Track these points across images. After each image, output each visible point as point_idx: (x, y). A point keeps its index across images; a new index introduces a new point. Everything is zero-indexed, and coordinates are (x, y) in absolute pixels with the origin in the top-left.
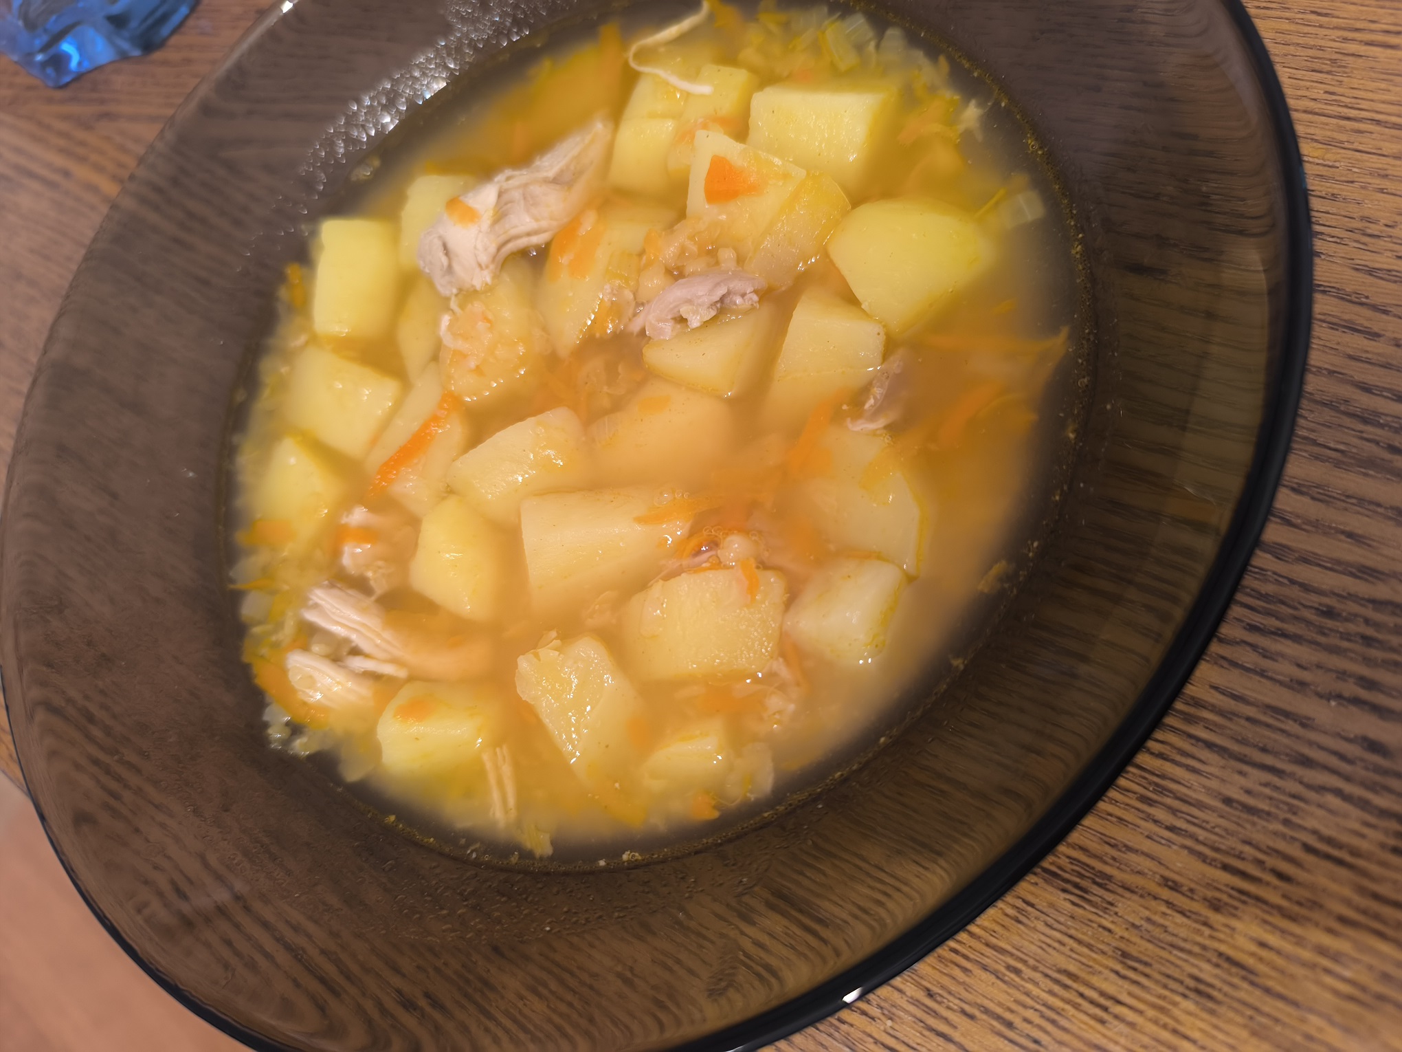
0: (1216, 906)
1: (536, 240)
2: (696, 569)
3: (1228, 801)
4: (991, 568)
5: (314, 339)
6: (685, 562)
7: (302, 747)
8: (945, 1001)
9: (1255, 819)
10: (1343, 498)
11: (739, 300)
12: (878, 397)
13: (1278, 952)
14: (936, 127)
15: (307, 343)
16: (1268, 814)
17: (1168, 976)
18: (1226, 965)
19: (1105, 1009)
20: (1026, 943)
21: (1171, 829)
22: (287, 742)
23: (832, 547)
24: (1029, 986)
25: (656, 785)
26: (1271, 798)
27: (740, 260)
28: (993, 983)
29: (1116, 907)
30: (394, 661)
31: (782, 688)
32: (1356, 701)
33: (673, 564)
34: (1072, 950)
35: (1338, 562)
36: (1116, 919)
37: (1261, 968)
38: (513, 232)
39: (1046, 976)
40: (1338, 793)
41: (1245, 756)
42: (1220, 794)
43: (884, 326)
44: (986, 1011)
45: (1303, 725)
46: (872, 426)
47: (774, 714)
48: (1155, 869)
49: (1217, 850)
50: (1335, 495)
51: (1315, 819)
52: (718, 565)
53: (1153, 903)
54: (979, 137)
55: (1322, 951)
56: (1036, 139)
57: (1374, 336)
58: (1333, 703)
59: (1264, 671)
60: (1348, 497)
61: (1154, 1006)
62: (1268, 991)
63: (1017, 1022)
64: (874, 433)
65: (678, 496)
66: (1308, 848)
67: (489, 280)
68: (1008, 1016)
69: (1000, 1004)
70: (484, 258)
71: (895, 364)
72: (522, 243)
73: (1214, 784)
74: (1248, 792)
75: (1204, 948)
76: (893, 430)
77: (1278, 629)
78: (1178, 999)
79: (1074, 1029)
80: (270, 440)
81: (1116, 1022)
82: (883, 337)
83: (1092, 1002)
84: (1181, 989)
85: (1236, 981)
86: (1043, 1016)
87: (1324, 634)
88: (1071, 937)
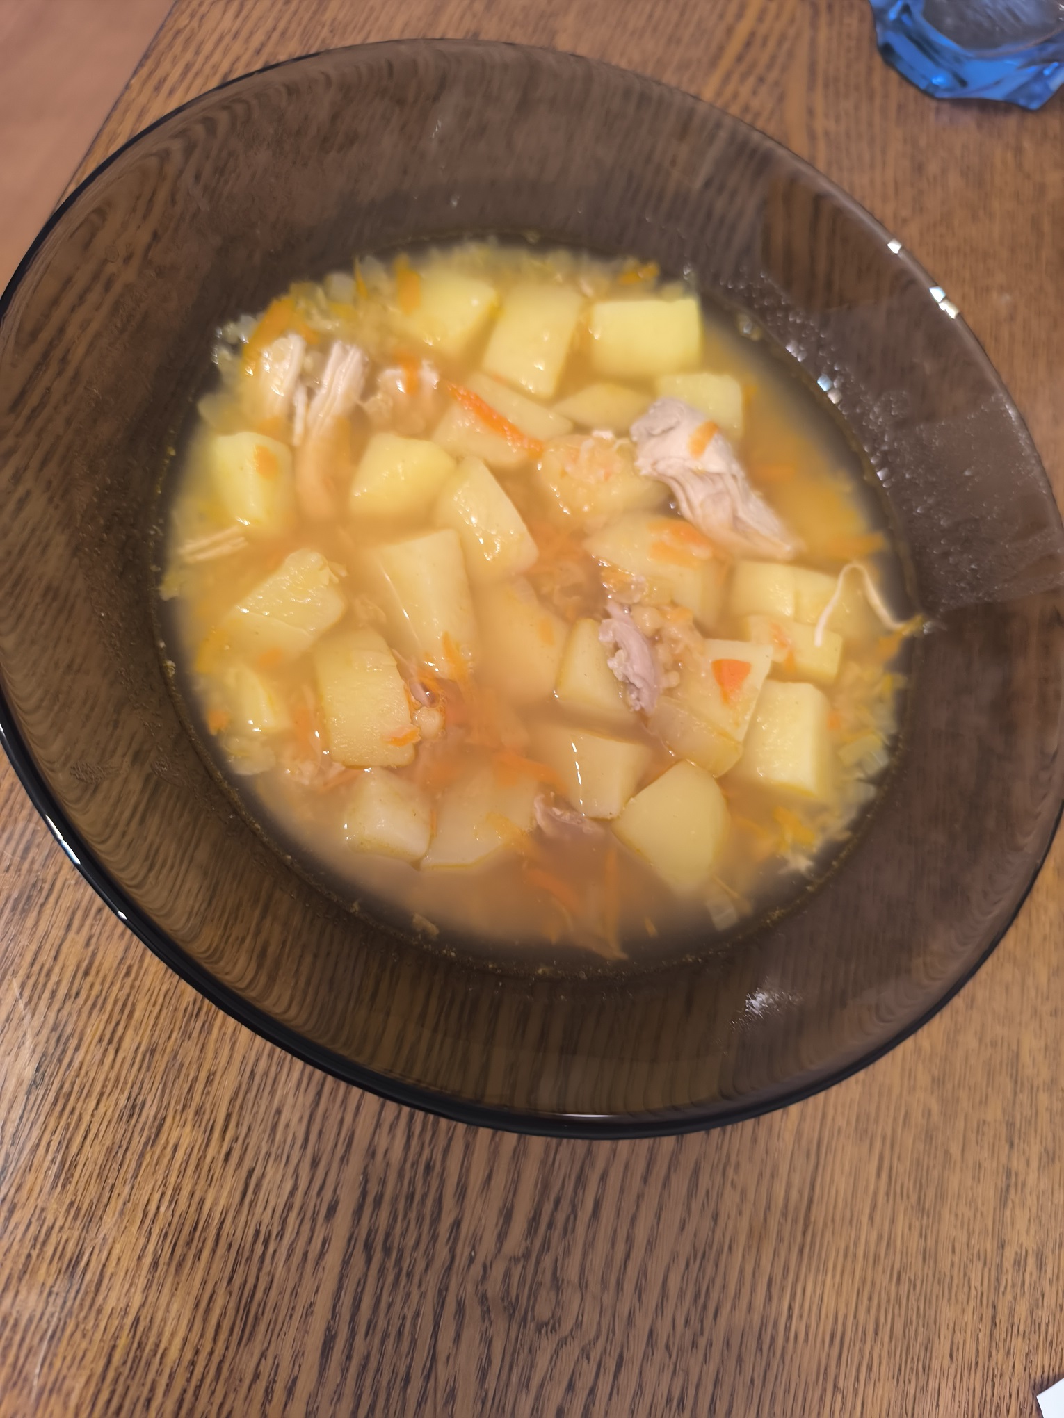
0: (199, 1112)
1: (684, 506)
2: (410, 690)
3: (279, 1112)
4: (433, 922)
5: (588, 303)
6: (416, 679)
7: (222, 356)
8: (98, 922)
9: (268, 1132)
10: (517, 1169)
11: (634, 696)
12: (563, 818)
13: (172, 1159)
14: (789, 836)
15: (584, 295)
16: (273, 1141)
17: (142, 1084)
18: (156, 1124)
19: (110, 1042)
20: (150, 977)
21: (252, 1073)
22: (224, 342)
23: (439, 796)
24: (118, 985)
25: (230, 679)
26: (285, 1141)
27: (670, 691)
28: (116, 957)
29: (189, 1040)
30: (307, 431)
31: (321, 772)
32: (364, 1194)
33: (413, 668)
34: (151, 1012)
35: (468, 1170)
36: (179, 1042)
37: (158, 1149)
38: (688, 488)
39: (128, 996)
40: (295, 1188)
41: (314, 1120)
42: (284, 1105)
43: (618, 817)
44: (94, 955)
45: (342, 1159)
46: (539, 815)
47: (299, 769)
48: (221, 1065)
49: (241, 1107)
50: (519, 1163)
51: (273, 1174)
52: (413, 708)
53: (195, 1067)
54: (783, 871)
55: (177, 1190)
56: (779, 917)
57: (645, 1179)
58: (361, 1178)
59: (380, 1126)
60: (519, 1173)
61: (118, 1077)
62: (142, 1155)
63: (90, 979)
64: (533, 818)
65: (470, 664)
66: (250, 1173)
67: (644, 472)
68: (93, 971)
69: (101, 965)
70: (661, 467)
71: (589, 828)
72: (680, 495)
73: (290, 1100)
74: (287, 1125)
75: (167, 1106)
76: (538, 834)
77: (413, 1133)
78: (126, 1093)
79: (92, 1020)
80: (493, 274)
81: (102, 1050)
82: (609, 817)
83: (114, 1032)
84: (134, 1094)
85: (146, 1132)
86: (98, 997)
87: (413, 1165)
88: (161, 1010)
